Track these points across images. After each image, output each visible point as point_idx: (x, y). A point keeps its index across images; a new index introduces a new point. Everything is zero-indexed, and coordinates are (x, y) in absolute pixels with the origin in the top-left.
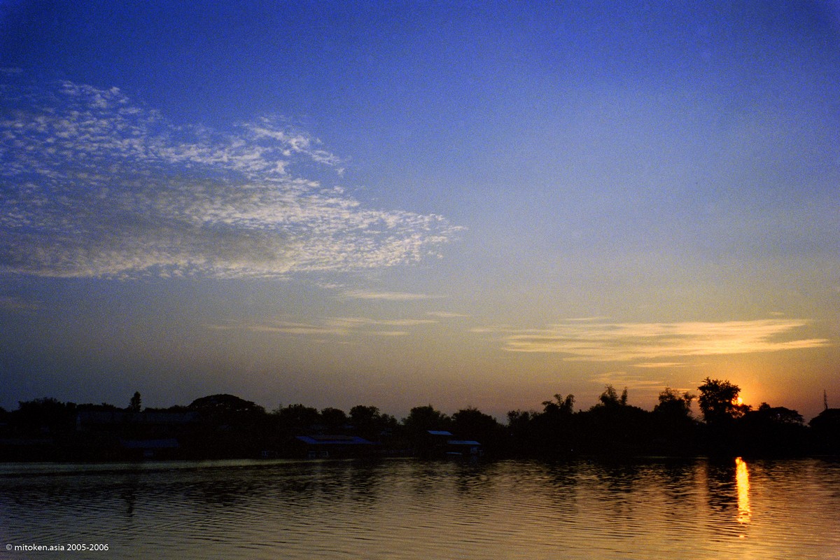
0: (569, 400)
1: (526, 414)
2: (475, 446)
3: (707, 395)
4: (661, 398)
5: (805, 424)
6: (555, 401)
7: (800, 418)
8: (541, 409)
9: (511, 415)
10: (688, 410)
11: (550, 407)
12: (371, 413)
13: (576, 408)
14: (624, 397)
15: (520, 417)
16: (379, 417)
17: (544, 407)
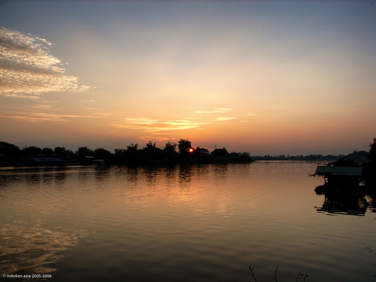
0: (136, 146)
1: (121, 150)
2: (102, 161)
3: (181, 144)
4: (166, 145)
5: (210, 153)
6: (131, 146)
7: (208, 151)
8: (126, 149)
9: (116, 150)
10: (175, 149)
11: (130, 148)
12: (63, 150)
13: (138, 148)
14: (155, 145)
15: (119, 151)
16: (66, 151)
17: (127, 148)
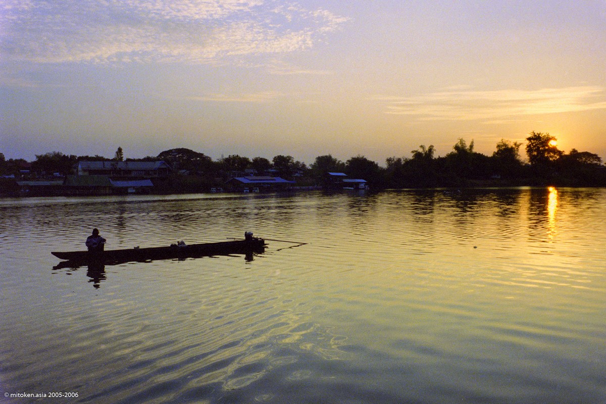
0: (431, 150)
1: (399, 160)
2: (363, 183)
3: (532, 144)
4: (498, 146)
5: (603, 164)
6: (421, 150)
7: (599, 159)
9: (389, 160)
10: (517, 154)
11: (418, 155)
12: (288, 161)
14: (471, 146)
15: (395, 162)
16: (293, 163)
17: (413, 154)
